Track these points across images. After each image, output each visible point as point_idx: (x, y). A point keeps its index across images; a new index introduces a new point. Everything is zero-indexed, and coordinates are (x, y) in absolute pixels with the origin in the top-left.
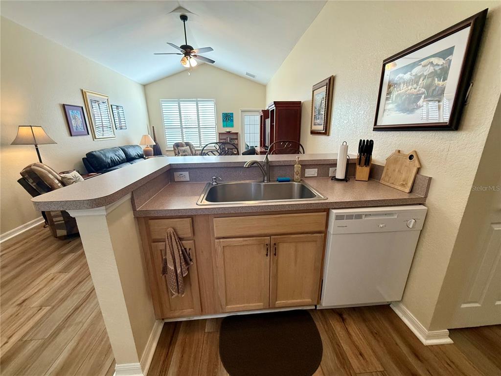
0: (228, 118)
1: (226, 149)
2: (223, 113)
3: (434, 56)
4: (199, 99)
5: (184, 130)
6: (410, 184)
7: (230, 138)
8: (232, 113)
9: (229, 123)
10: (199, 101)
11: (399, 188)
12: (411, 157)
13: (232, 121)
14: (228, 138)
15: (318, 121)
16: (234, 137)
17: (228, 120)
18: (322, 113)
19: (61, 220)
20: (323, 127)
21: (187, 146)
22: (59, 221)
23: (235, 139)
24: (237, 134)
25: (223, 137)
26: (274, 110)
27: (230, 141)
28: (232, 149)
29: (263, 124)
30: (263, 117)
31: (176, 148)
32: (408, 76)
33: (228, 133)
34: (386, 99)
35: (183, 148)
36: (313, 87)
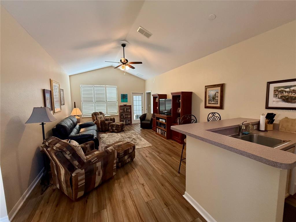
0: (124, 97)
2: (121, 94)
4: (107, 86)
8: (127, 94)
9: (125, 100)
13: (127, 98)
15: (213, 102)
16: (128, 108)
17: (125, 98)
18: (216, 99)
19: (83, 183)
20: (219, 105)
21: (101, 115)
22: (81, 184)
23: (129, 109)
24: (130, 106)
25: (122, 108)
26: (180, 95)
27: (126, 110)
28: (127, 115)
29: (158, 101)
30: (158, 98)
31: (95, 116)
32: (288, 90)
33: (125, 105)
34: (274, 97)
35: (100, 116)
36: (205, 86)
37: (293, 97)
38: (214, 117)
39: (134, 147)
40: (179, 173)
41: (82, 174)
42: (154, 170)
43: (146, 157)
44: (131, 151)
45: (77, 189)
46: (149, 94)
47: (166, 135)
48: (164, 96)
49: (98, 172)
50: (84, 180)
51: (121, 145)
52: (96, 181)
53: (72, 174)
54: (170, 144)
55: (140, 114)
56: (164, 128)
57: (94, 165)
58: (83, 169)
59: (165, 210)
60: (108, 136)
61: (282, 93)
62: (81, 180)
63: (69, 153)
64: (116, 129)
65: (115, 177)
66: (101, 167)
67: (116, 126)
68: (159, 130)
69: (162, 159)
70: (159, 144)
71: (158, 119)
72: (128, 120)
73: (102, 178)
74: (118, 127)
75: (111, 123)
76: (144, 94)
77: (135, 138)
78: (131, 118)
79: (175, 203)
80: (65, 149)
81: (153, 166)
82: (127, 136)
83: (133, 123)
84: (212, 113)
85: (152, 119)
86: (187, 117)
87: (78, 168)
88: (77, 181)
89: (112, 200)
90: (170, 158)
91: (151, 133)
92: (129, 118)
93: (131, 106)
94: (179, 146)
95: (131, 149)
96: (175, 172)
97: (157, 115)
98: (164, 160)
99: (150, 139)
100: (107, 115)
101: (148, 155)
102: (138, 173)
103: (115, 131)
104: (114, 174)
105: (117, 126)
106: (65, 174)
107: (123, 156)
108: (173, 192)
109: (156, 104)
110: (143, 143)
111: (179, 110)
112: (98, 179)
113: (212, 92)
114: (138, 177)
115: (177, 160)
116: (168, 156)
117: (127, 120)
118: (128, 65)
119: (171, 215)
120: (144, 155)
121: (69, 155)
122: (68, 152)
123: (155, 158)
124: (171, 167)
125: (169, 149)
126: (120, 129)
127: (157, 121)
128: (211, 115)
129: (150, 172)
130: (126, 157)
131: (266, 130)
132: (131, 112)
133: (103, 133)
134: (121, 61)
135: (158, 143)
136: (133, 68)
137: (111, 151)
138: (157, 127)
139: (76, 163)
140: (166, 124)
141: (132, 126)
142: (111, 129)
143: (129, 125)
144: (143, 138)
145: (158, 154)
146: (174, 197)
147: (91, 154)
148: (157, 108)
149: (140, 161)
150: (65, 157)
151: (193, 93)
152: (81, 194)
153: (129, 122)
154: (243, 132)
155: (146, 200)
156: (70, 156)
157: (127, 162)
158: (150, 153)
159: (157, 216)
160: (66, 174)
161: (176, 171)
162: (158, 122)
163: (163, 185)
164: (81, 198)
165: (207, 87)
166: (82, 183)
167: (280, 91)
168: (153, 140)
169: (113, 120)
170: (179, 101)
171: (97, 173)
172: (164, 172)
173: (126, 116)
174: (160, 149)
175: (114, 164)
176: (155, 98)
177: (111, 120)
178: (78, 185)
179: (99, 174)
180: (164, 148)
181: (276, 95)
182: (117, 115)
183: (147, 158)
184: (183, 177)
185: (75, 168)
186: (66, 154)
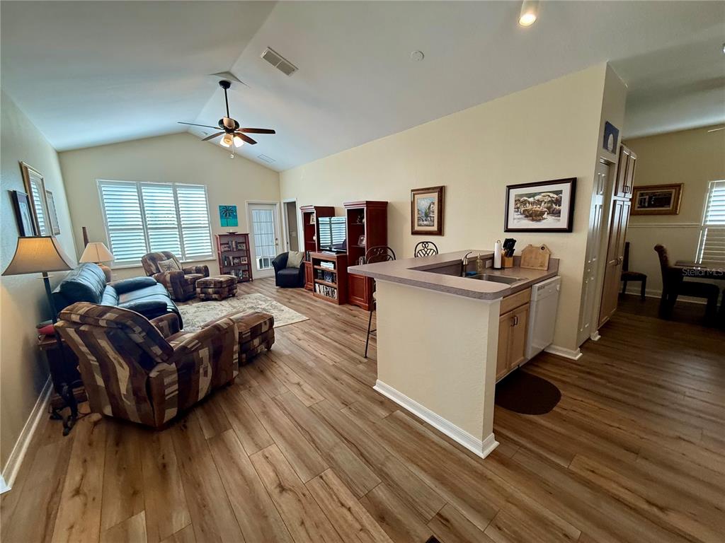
0: (228, 213)
1: (231, 258)
2: (220, 206)
3: (550, 192)
4: (177, 184)
5: (150, 232)
6: (547, 264)
7: (236, 242)
8: (235, 207)
9: (231, 220)
10: (179, 186)
11: (539, 268)
12: (543, 248)
13: (235, 217)
14: (234, 242)
15: (425, 223)
16: (241, 240)
17: (230, 215)
18: (431, 215)
19: (175, 391)
20: (435, 228)
21: (168, 259)
22: (172, 392)
23: (243, 243)
24: (246, 236)
25: (225, 241)
26: (363, 209)
27: (237, 247)
28: (239, 258)
29: (315, 223)
30: (315, 214)
31: (151, 263)
32: (531, 200)
33: (232, 234)
34: (515, 211)
35: (167, 262)
36: (412, 191)
37: (537, 211)
38: (426, 250)
39: (271, 320)
40: (366, 357)
41: (171, 373)
42: (317, 359)
43: (297, 341)
44: (265, 329)
45: (163, 404)
46: (291, 206)
47: (336, 295)
48: (329, 212)
49: (204, 369)
50: (177, 385)
51: (242, 318)
52: (200, 388)
53: (148, 374)
54: (346, 312)
55: (273, 254)
56: (333, 281)
57: (195, 354)
58: (172, 363)
59: (344, 411)
60: (196, 309)
61: (525, 204)
62: (171, 384)
63: (140, 330)
64: (215, 293)
65: (237, 380)
66: (208, 360)
67: (215, 285)
68: (321, 286)
69: (331, 339)
70: (324, 314)
71: (317, 262)
72: (243, 271)
73: (211, 380)
74: (221, 287)
75: (200, 278)
76: (278, 205)
77: (266, 308)
78: (249, 264)
79: (360, 399)
80: (129, 323)
81: (315, 353)
82: (246, 304)
83: (255, 276)
84: (423, 243)
85: (303, 265)
86: (377, 250)
87: (162, 360)
88: (162, 387)
89: (240, 416)
90: (349, 337)
91: (302, 295)
92: (245, 264)
93: (247, 234)
94: (364, 315)
95: (266, 324)
96: (358, 356)
97: (315, 255)
98: (335, 341)
99: (303, 307)
100: (184, 261)
101: (301, 336)
102: (286, 369)
103: (214, 296)
104: (234, 375)
105: (219, 285)
106: (130, 376)
107: (249, 339)
108: (357, 386)
109: (310, 230)
110: (287, 316)
111: (362, 240)
112: (204, 384)
113: (424, 202)
114: (287, 374)
115: (361, 339)
116: (344, 334)
117: (240, 270)
118: (238, 134)
119: (354, 415)
120: (293, 337)
121: (140, 333)
122: (138, 329)
123: (317, 339)
124: (351, 352)
125: (345, 322)
126: (225, 292)
127: (316, 267)
128: (420, 247)
129: (311, 364)
130: (256, 341)
131: (503, 268)
132: (248, 250)
133: (181, 304)
134: (221, 122)
135: (322, 314)
136: (252, 142)
137: (225, 326)
138: (316, 280)
139: (157, 350)
140: (335, 271)
141: (253, 285)
142: (202, 293)
143: (244, 282)
144: (284, 307)
145: (322, 332)
146: (358, 392)
147: (178, 339)
148: (315, 238)
149: (287, 348)
150: (131, 339)
151: (389, 205)
152: (171, 413)
153: (244, 276)
154: (468, 272)
155: (308, 404)
156: (143, 337)
157: (259, 351)
158: (305, 333)
159: (331, 421)
160: (133, 376)
161: (361, 356)
162: (317, 269)
163: (337, 380)
164: (172, 422)
165: (416, 192)
166: (172, 390)
167: (522, 202)
168: (309, 308)
169: (206, 271)
170: (361, 221)
171: (201, 371)
172: (338, 360)
173: (236, 261)
174: (327, 324)
175: (233, 353)
176: (307, 216)
177: (198, 271)
178: (163, 395)
179: (206, 374)
180: (334, 321)
181: (518, 208)
182: (211, 258)
183: (301, 342)
184: (372, 363)
185: (156, 361)
186: (134, 331)
